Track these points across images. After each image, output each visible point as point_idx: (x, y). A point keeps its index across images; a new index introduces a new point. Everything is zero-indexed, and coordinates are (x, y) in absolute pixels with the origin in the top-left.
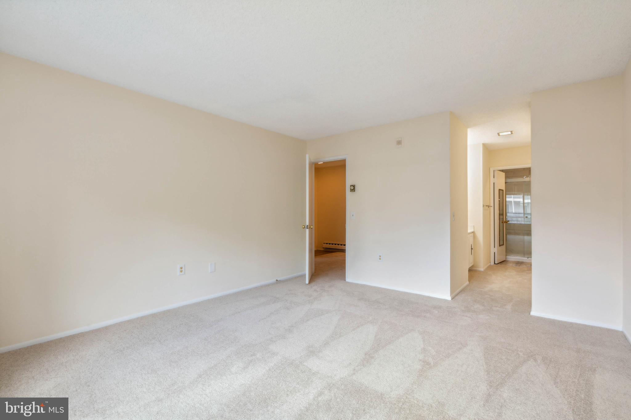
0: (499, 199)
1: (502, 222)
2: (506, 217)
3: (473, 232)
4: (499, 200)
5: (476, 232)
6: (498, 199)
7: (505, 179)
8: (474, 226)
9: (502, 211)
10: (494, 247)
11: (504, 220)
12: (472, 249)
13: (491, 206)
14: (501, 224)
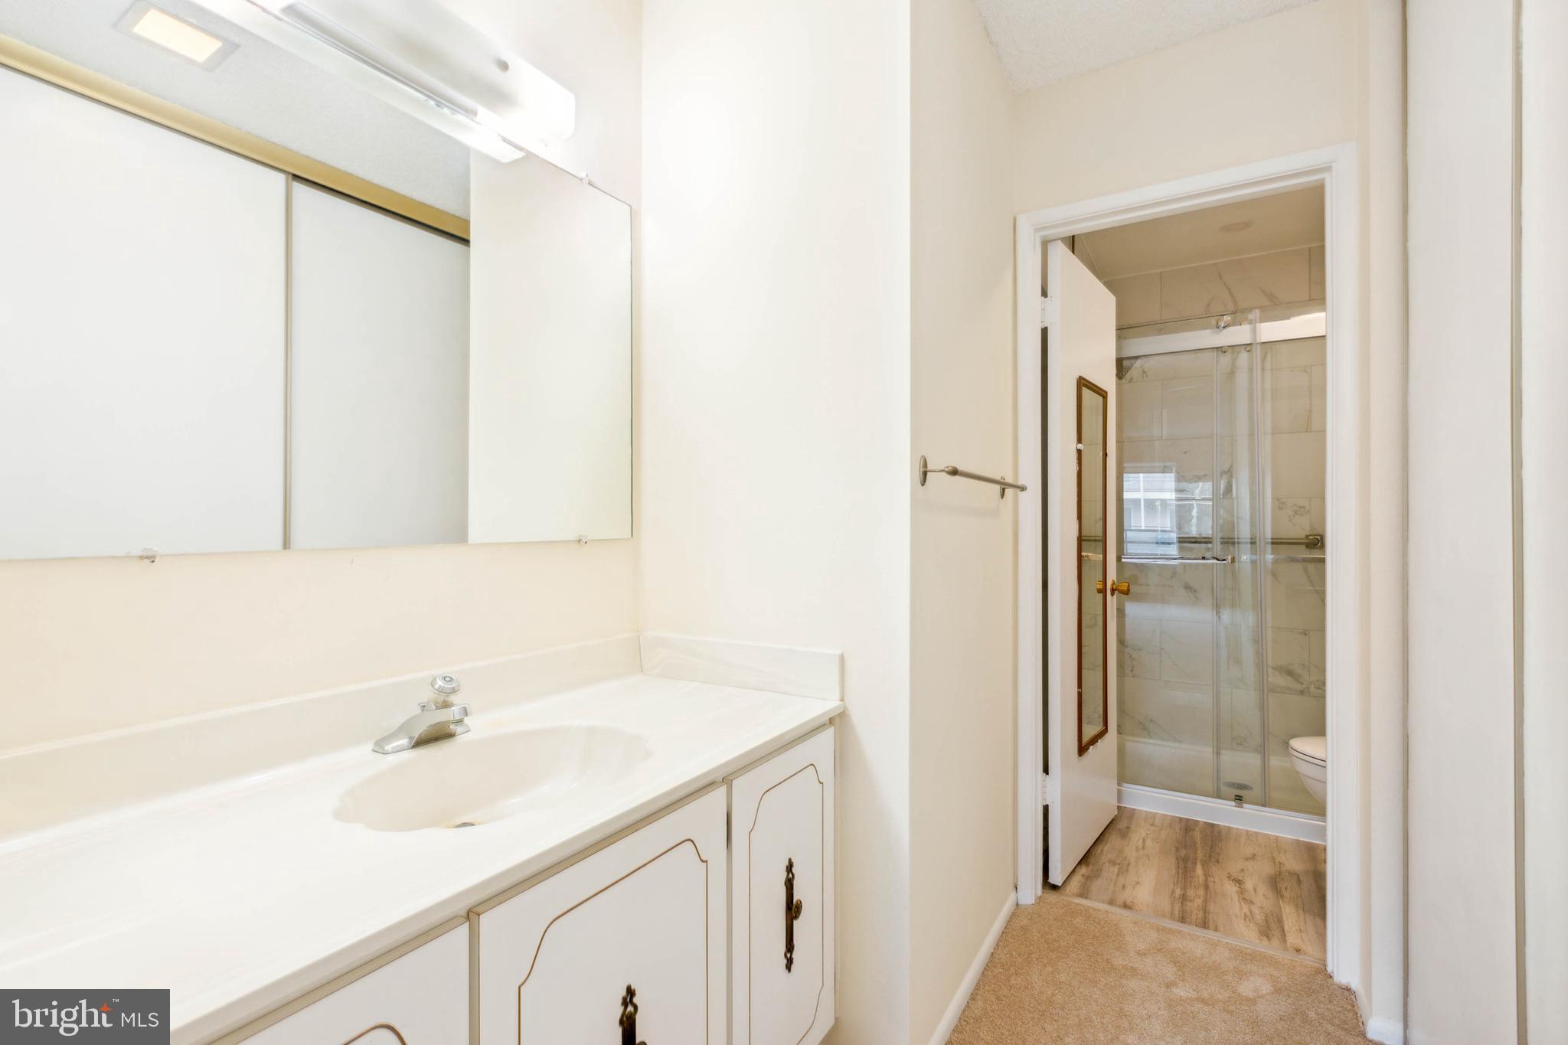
0: (1079, 440)
1: (1100, 586)
2: (1119, 559)
3: (831, 721)
4: (1079, 452)
5: (856, 717)
6: (1073, 445)
7: (1119, 338)
8: (842, 658)
9: (1101, 523)
10: (1046, 770)
11: (1112, 576)
12: (793, 910)
13: (1020, 483)
14: (1093, 601)
